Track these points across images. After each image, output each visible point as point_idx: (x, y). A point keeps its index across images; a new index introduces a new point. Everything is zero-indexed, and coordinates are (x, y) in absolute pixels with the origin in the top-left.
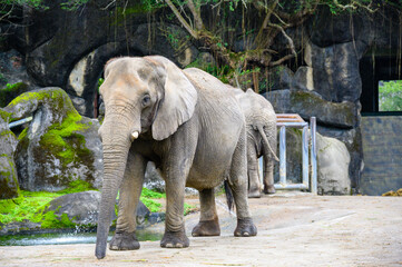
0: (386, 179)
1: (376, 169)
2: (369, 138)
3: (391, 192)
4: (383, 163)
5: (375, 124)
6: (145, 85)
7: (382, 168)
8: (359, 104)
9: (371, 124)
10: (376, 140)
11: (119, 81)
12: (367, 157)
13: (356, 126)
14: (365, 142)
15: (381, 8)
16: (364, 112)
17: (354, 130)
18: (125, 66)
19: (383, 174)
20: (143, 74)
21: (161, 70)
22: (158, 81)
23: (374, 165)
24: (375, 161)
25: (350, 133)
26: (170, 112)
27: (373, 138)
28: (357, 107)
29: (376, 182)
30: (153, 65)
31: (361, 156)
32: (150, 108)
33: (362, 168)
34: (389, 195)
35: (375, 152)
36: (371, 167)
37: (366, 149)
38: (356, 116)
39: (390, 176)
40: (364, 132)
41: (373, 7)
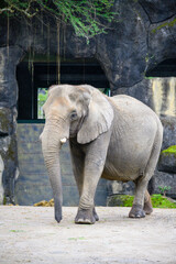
0: (41, 188)
1: (31, 177)
2: (24, 146)
3: (43, 202)
4: (38, 171)
5: (31, 131)
6: (73, 105)
7: (37, 177)
8: (15, 110)
9: (28, 132)
10: (32, 148)
11: (55, 102)
12: (23, 166)
13: (12, 133)
14: (20, 150)
15: (39, 13)
16: (20, 119)
17: (9, 138)
18: (60, 91)
19: (38, 183)
20: (72, 97)
21: (87, 94)
22: (84, 103)
23: (29, 173)
24: (31, 169)
25: (5, 140)
26: (92, 124)
27: (29, 145)
28: (13, 113)
29: (31, 191)
30: (81, 91)
31: (16, 164)
32: (77, 121)
33: (17, 176)
34: (41, 205)
35: (31, 159)
36: (26, 176)
37: (21, 157)
38: (12, 123)
39: (45, 184)
40: (20, 140)
41: (31, 12)
